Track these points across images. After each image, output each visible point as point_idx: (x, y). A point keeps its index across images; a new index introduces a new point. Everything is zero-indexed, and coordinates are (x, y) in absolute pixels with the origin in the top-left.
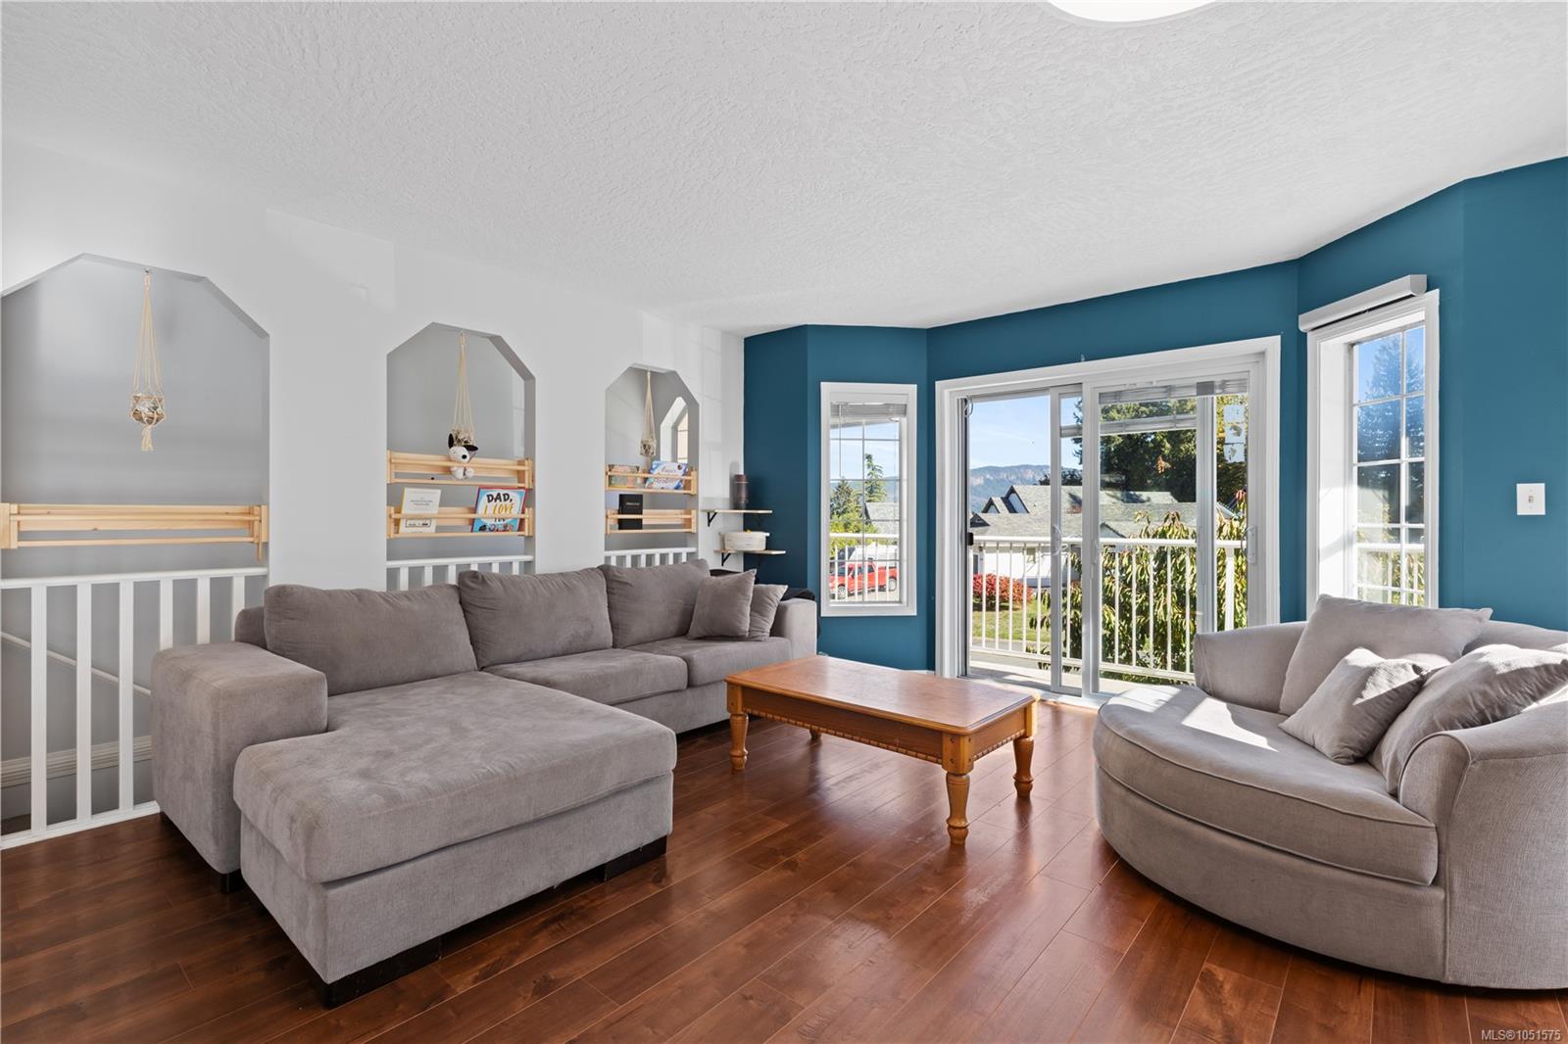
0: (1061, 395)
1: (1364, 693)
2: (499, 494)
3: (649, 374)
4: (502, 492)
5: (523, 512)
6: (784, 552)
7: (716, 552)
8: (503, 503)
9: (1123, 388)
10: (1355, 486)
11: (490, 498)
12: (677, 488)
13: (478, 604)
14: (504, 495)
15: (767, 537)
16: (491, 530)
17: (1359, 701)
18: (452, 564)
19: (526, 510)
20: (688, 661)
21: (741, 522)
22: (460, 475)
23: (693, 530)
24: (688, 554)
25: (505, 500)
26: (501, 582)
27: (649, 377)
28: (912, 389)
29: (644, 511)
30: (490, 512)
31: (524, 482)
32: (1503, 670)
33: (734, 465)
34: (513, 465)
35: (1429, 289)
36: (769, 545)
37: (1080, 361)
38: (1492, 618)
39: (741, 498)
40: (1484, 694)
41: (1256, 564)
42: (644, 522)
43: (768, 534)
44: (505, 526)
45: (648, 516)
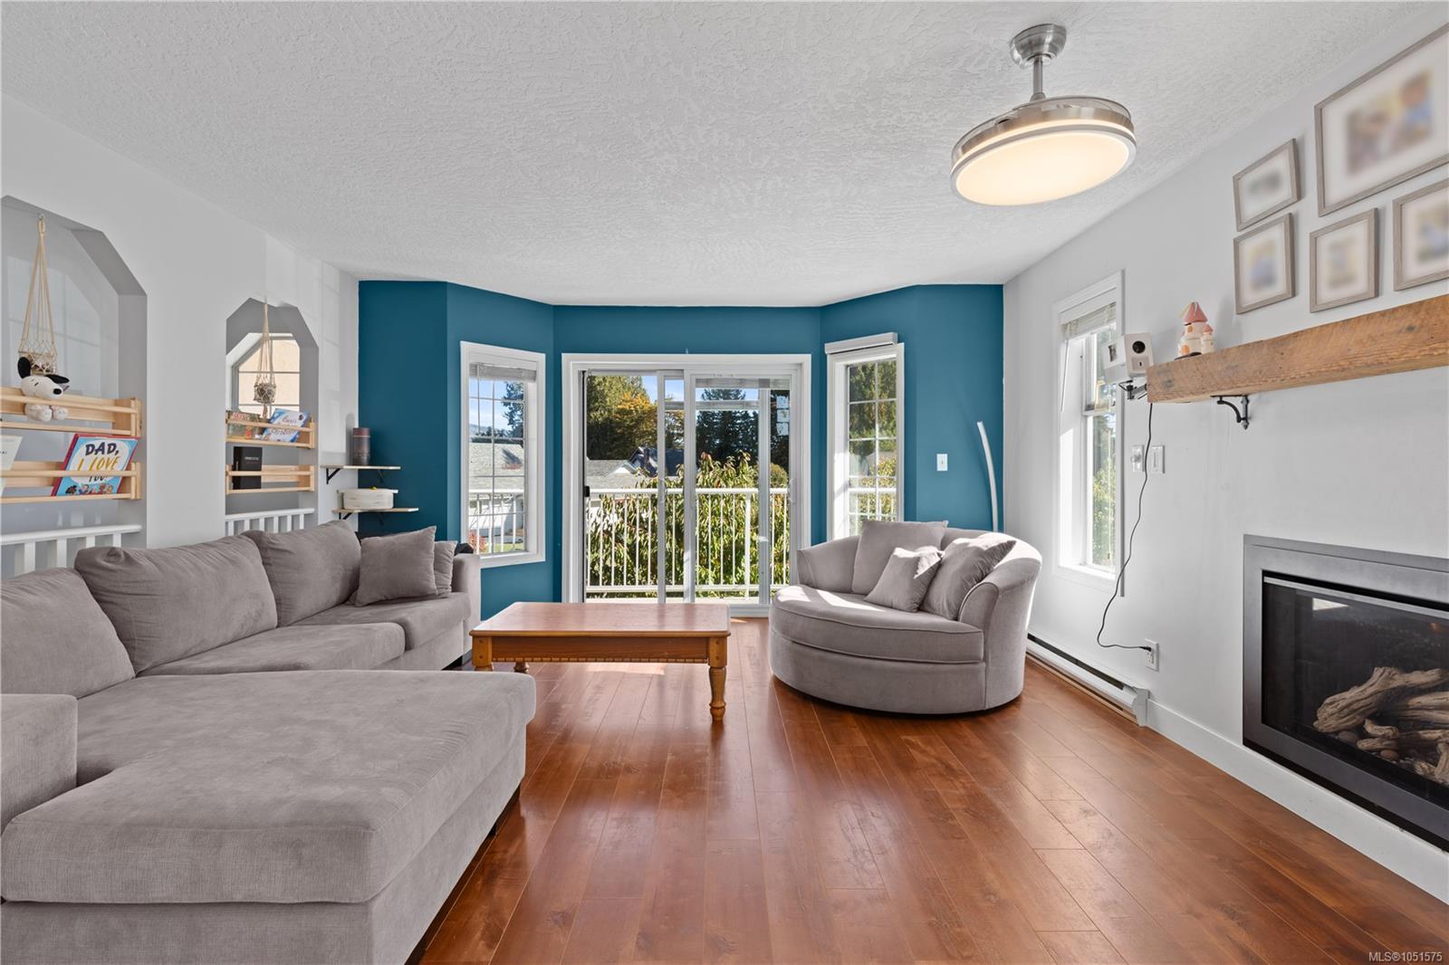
0: (666, 377)
1: (918, 571)
2: (103, 444)
3: (266, 306)
4: (108, 441)
5: (128, 468)
6: (417, 509)
7: (333, 512)
8: (106, 456)
9: (712, 377)
10: (848, 453)
11: (90, 450)
12: (292, 441)
13: (124, 590)
14: (110, 445)
15: (394, 494)
16: (81, 493)
17: (916, 576)
18: (30, 541)
19: (133, 465)
20: (404, 625)
21: (355, 478)
22: (47, 415)
23: (312, 488)
24: (305, 515)
25: (109, 452)
26: (149, 558)
27: (266, 311)
28: (541, 357)
29: (263, 467)
30: (86, 467)
31: (129, 429)
32: (985, 549)
33: (350, 417)
34: (108, 405)
35: (899, 342)
36: (397, 501)
37: (684, 353)
38: (948, 526)
39: (362, 453)
40: (981, 562)
41: (795, 503)
42: (263, 481)
43: (396, 491)
44: (102, 487)
45: (267, 473)
